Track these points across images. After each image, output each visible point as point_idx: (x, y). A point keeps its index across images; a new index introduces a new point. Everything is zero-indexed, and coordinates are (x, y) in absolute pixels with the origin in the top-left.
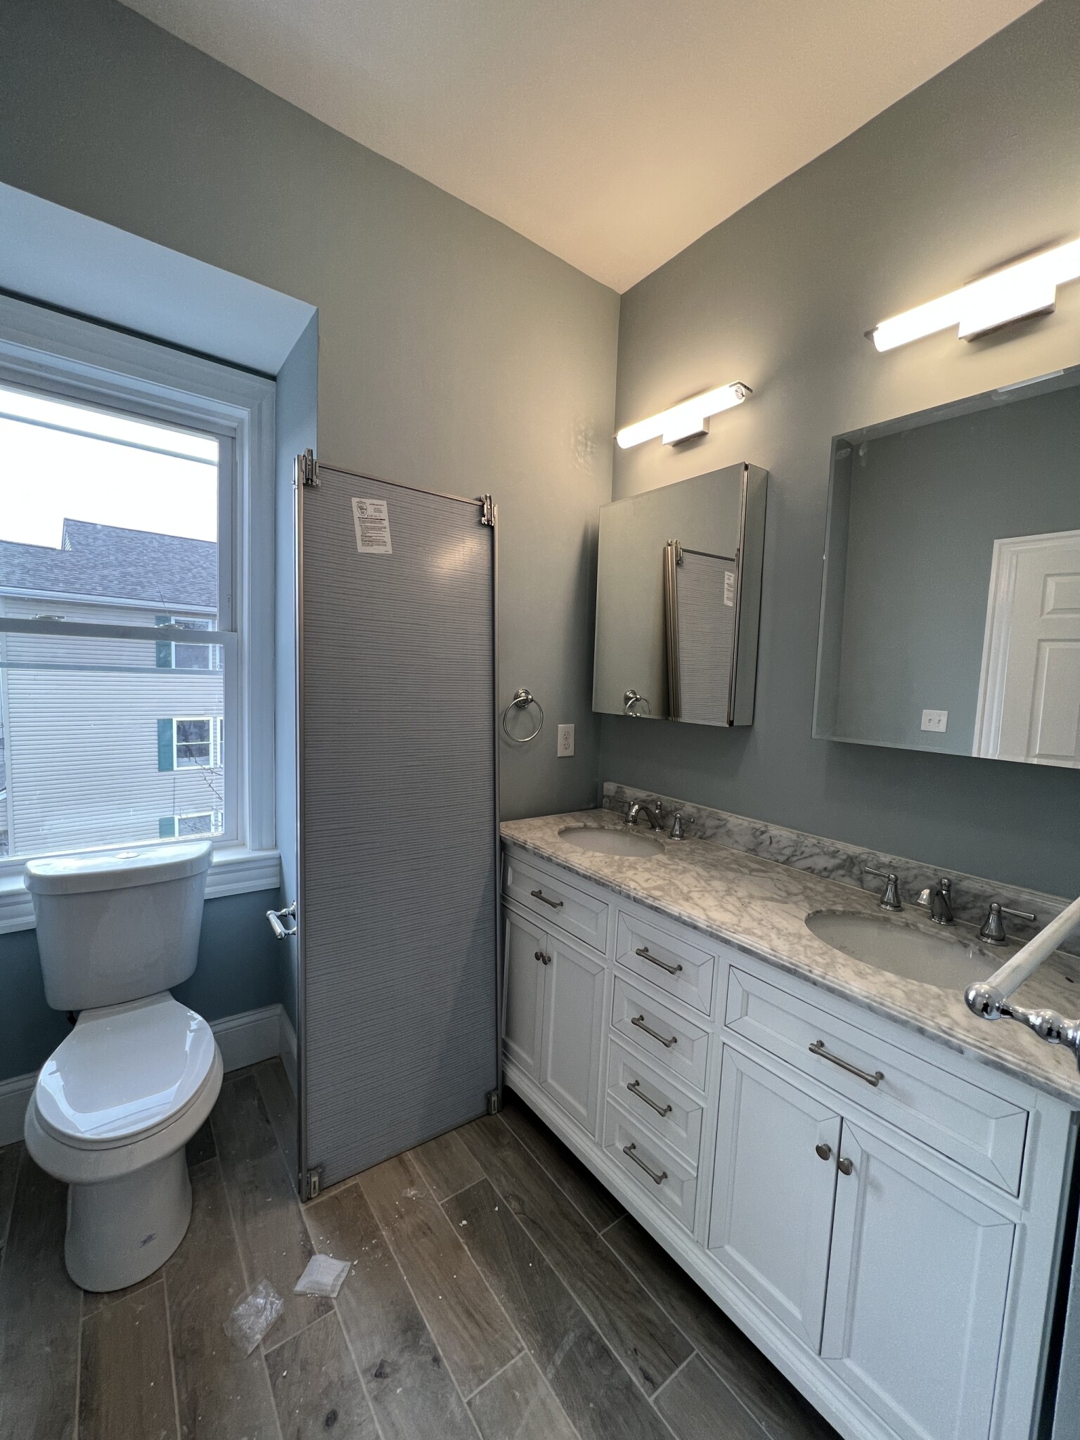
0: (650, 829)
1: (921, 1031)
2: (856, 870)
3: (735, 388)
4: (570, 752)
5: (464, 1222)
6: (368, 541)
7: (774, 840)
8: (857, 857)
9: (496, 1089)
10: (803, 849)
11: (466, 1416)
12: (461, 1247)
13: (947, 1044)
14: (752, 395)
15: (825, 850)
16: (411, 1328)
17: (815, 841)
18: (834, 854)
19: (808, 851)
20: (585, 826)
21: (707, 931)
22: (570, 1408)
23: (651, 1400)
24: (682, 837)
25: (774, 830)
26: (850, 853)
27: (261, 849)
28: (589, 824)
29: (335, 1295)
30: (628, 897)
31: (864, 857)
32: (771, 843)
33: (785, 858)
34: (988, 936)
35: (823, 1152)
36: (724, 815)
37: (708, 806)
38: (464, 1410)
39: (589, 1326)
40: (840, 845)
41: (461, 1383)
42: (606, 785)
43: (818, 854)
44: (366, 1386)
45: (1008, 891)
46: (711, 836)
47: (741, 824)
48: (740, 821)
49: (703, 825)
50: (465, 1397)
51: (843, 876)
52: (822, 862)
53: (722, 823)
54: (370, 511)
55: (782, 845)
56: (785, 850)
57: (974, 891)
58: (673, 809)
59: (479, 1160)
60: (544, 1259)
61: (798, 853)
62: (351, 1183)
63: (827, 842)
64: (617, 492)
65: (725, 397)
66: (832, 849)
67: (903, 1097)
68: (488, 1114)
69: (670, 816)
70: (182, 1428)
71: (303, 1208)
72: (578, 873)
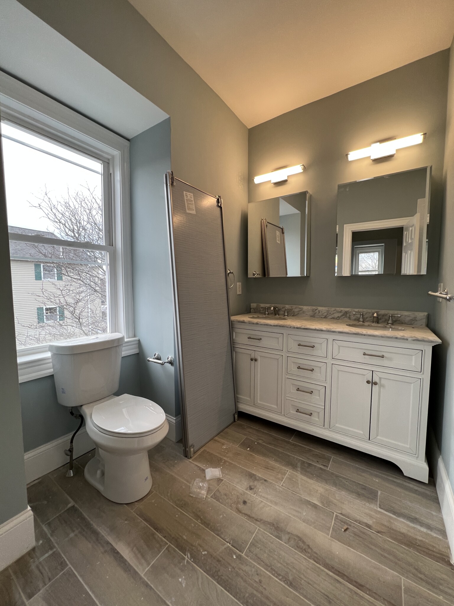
0: (274, 315)
1: (396, 338)
2: (348, 315)
3: (301, 167)
4: (240, 293)
5: (249, 449)
6: (189, 209)
7: (320, 312)
8: (348, 311)
9: (236, 412)
10: (330, 312)
11: (283, 489)
12: (252, 455)
13: (404, 339)
14: (305, 169)
15: (338, 311)
16: (251, 476)
17: (334, 309)
18: (341, 312)
19: (332, 312)
20: (253, 316)
21: (327, 330)
22: (310, 478)
23: (328, 469)
24: (287, 316)
25: (320, 308)
26: (346, 310)
27: (129, 338)
28: (254, 316)
29: (221, 476)
30: (294, 328)
31: (350, 311)
32: (319, 313)
33: (324, 316)
34: (389, 324)
35: (368, 382)
36: (302, 307)
37: (294, 305)
38: (282, 488)
39: (302, 460)
40: (342, 309)
41: (277, 483)
42: (252, 304)
43: (335, 313)
44: (249, 492)
45: (391, 312)
46: (297, 315)
47: (308, 309)
48: (307, 308)
49: (294, 311)
50: (280, 485)
51: (344, 318)
52: (336, 315)
53: (301, 309)
54: (189, 197)
55: (323, 312)
56: (325, 313)
57: (382, 314)
58: (282, 308)
59: (241, 433)
60: (279, 451)
61: (329, 314)
62: (202, 450)
63: (338, 309)
64: (250, 200)
65: (298, 169)
66: (340, 310)
67: (390, 359)
68: (235, 421)
69: (280, 311)
70: (198, 522)
71: (190, 460)
72: (271, 325)
